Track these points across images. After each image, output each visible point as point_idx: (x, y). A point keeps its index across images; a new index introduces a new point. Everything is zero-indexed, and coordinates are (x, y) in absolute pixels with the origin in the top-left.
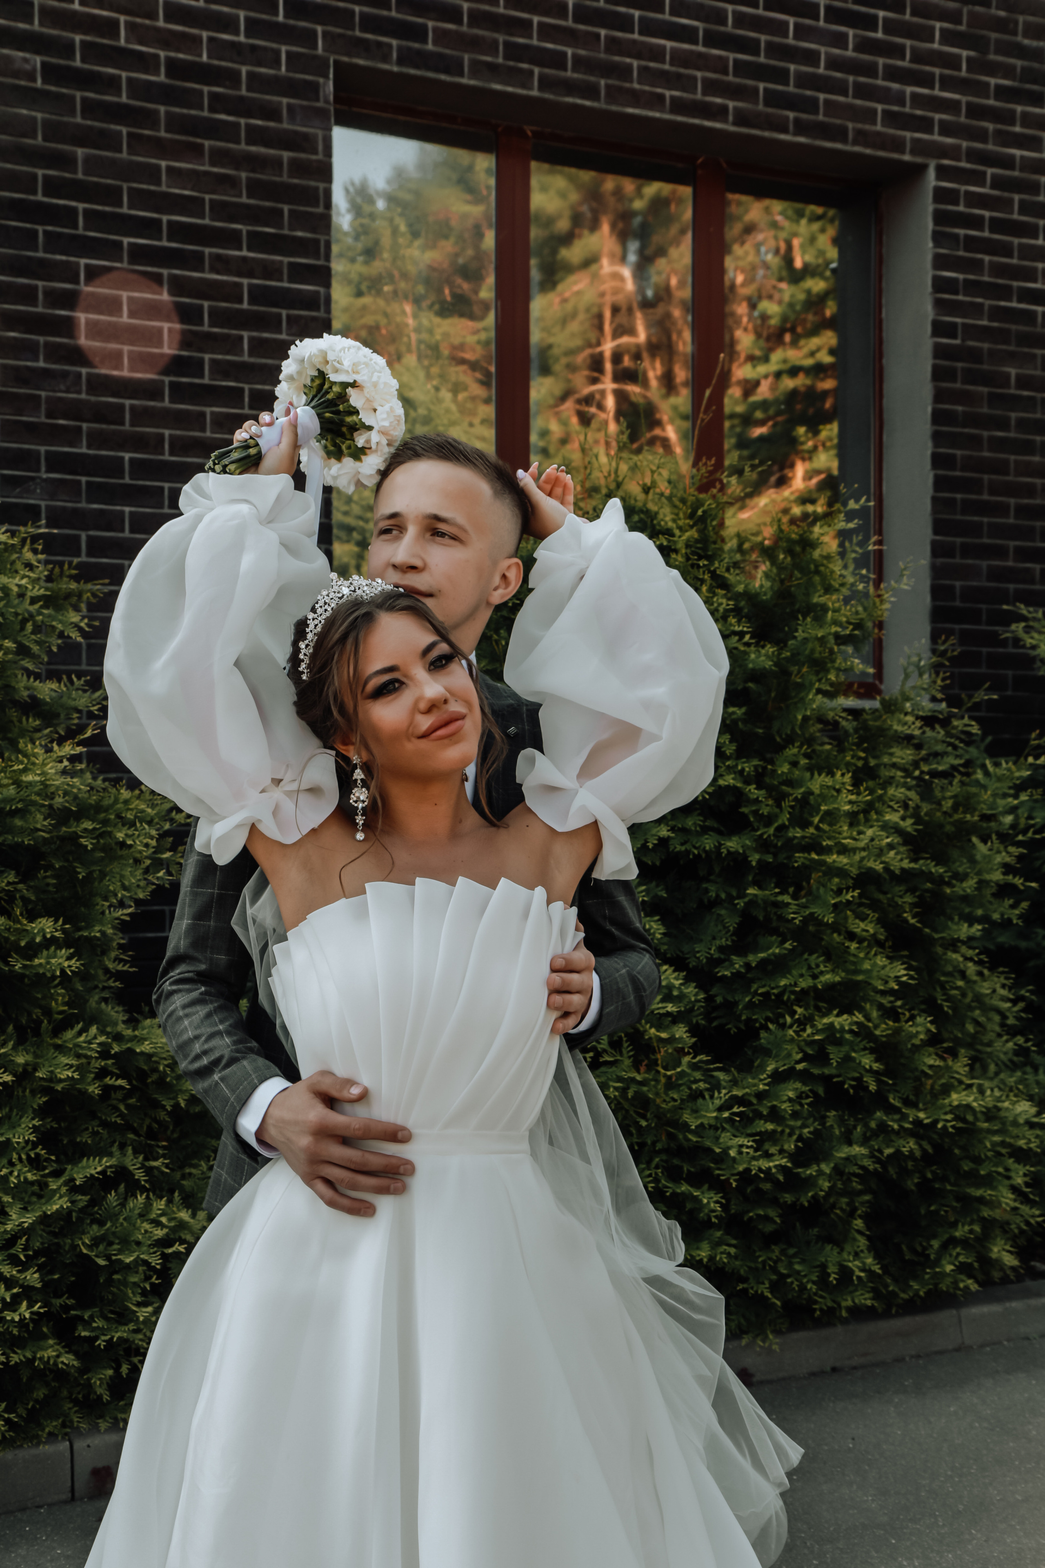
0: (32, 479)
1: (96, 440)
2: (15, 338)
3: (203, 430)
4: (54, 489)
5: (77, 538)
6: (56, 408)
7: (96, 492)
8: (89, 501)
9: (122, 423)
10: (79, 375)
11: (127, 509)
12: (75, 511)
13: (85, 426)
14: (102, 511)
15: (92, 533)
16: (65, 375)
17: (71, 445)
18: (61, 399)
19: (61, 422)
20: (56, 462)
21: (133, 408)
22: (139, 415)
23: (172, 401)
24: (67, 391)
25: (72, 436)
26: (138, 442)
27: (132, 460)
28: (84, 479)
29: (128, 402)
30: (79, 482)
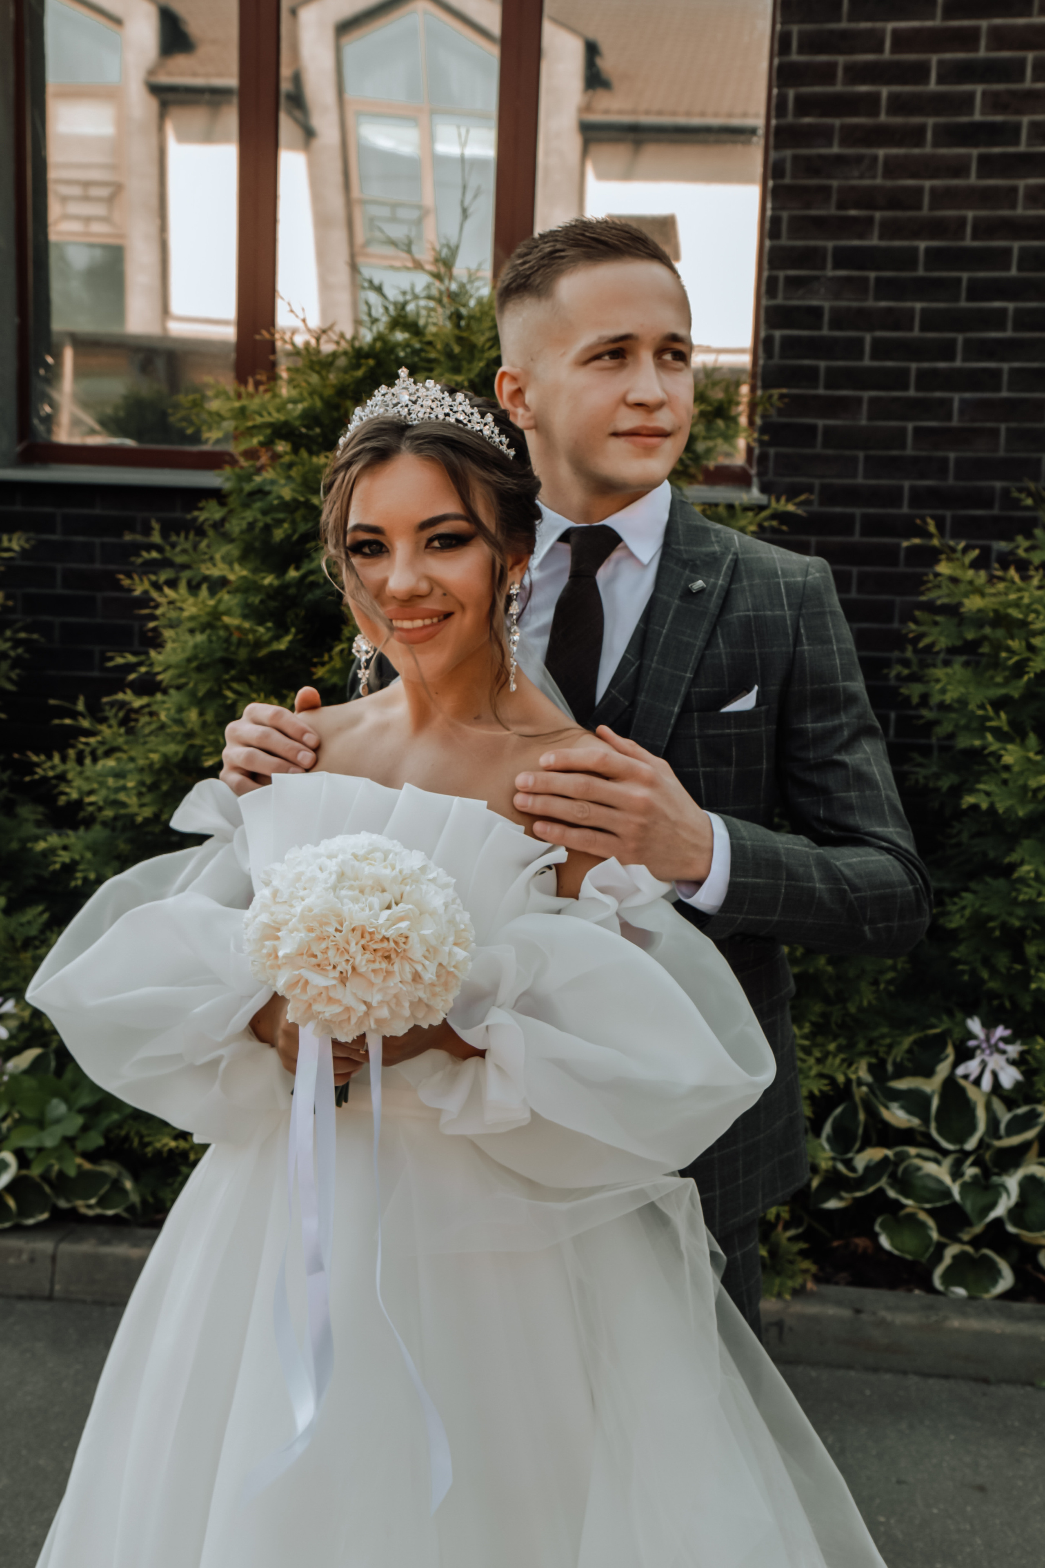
0: (817, 278)
1: (891, 229)
2: (809, 125)
3: (1013, 206)
4: (841, 286)
5: (860, 341)
6: (848, 198)
7: (885, 288)
8: (877, 298)
9: (919, 207)
10: (875, 158)
11: (918, 305)
12: (860, 311)
13: (878, 215)
14: (889, 310)
15: (879, 334)
16: (859, 159)
17: (861, 236)
18: (853, 188)
19: (853, 212)
20: (843, 258)
21: (933, 190)
22: (940, 198)
23: (979, 176)
24: (861, 177)
25: (863, 227)
26: (935, 228)
27: (928, 250)
28: (872, 275)
29: (928, 184)
30: (866, 279)
